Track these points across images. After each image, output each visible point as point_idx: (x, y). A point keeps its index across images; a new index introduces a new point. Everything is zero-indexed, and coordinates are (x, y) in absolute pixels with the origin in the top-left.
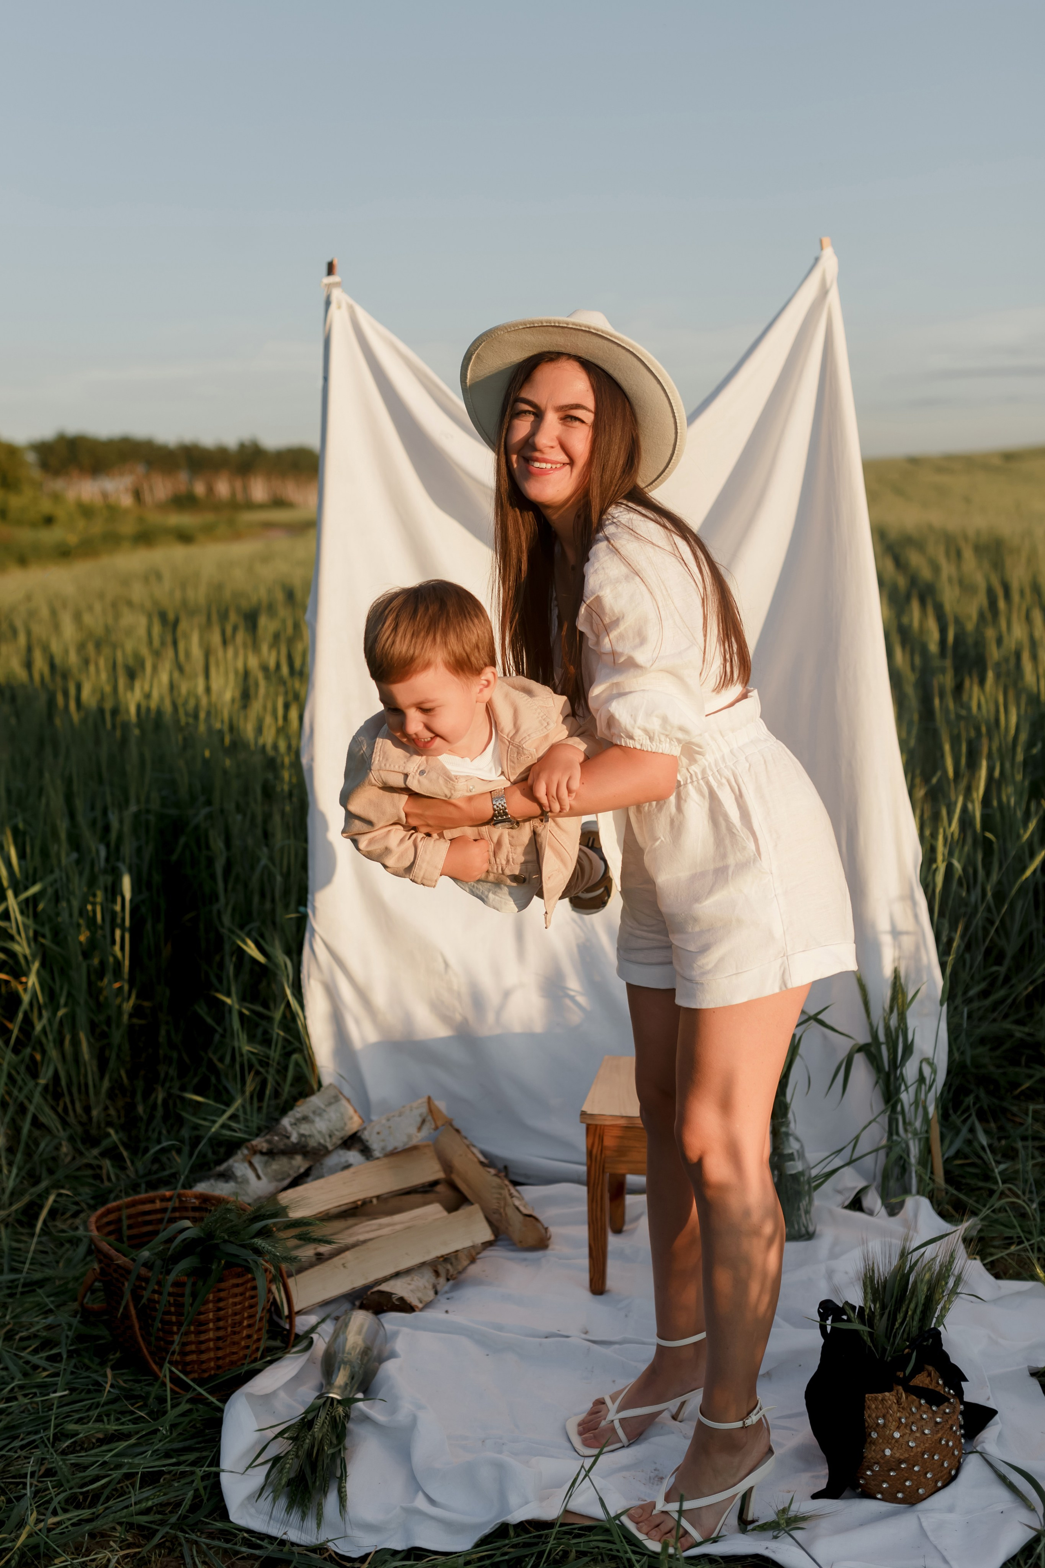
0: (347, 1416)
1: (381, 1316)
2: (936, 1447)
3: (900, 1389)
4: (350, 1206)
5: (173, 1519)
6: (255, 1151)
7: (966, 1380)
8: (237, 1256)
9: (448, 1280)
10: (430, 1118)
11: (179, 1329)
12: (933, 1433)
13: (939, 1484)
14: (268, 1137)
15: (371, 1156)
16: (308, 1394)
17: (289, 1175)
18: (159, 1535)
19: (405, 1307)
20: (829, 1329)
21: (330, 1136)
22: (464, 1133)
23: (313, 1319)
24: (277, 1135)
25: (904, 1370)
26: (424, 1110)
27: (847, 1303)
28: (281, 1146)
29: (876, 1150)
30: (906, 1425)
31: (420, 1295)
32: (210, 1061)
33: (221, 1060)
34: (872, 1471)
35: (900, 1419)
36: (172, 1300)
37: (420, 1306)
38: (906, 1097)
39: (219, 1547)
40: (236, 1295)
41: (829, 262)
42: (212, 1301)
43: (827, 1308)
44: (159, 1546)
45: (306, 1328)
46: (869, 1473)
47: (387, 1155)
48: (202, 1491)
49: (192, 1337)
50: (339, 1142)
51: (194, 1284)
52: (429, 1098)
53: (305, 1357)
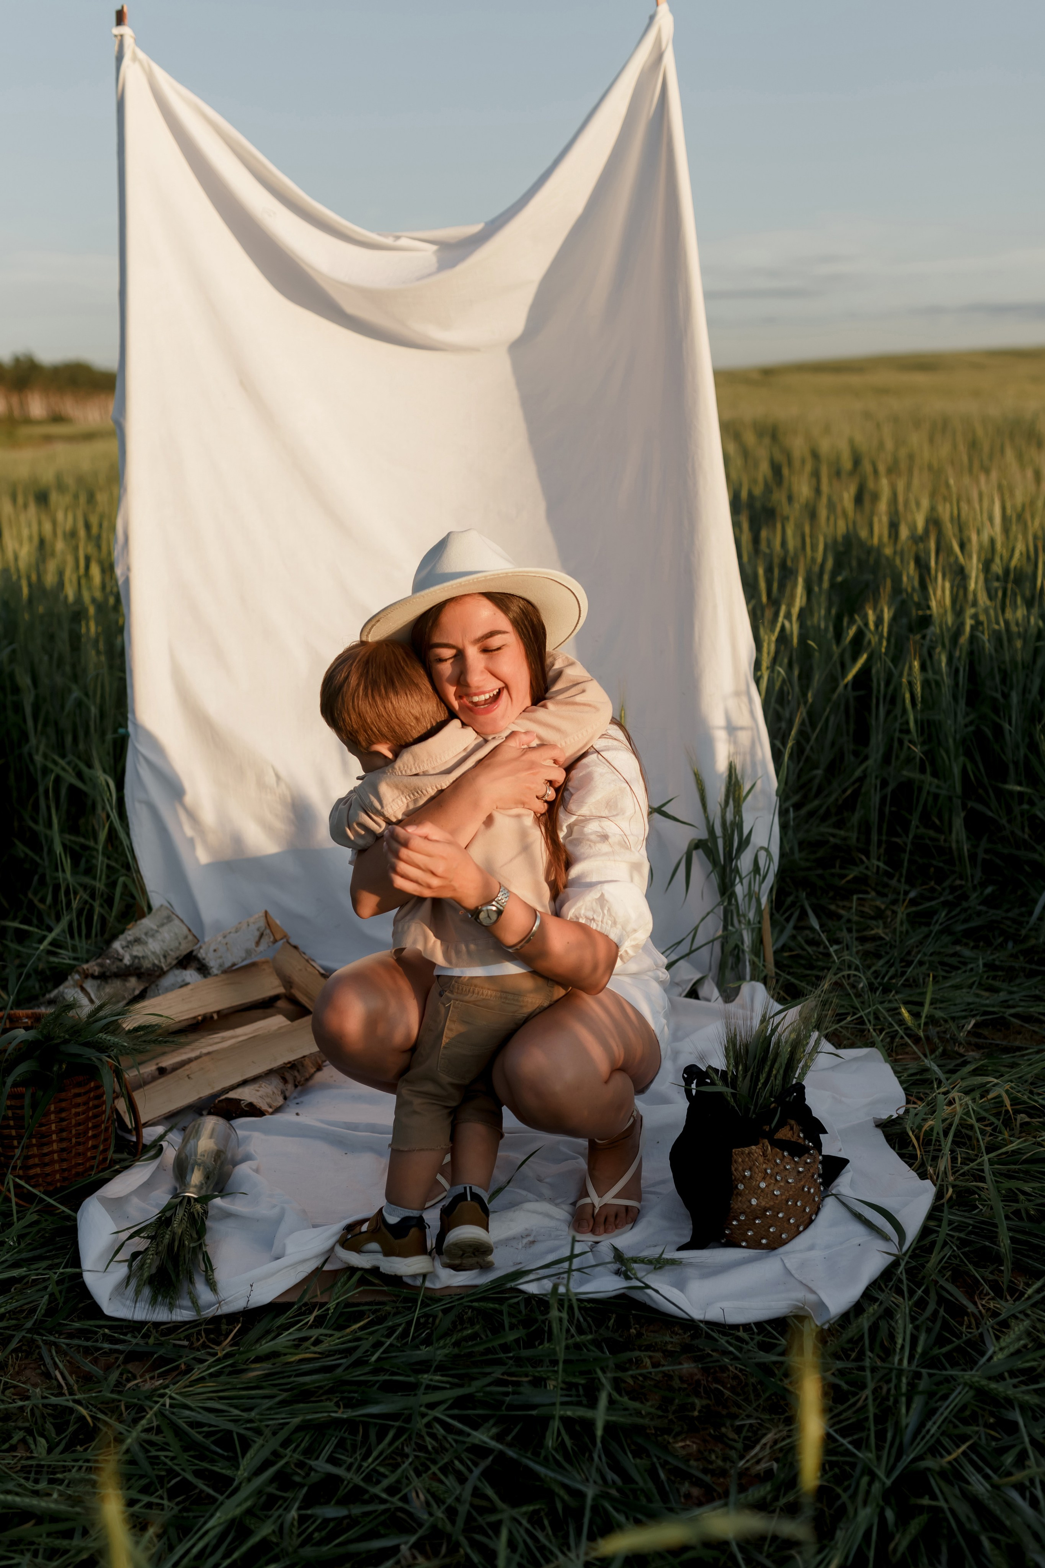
0: (206, 1212)
1: (232, 1122)
2: (800, 1193)
3: (766, 1142)
4: (190, 1022)
5: (29, 1324)
6: (86, 976)
7: (825, 1132)
8: (81, 1056)
9: (296, 1086)
10: (268, 931)
11: (19, 1143)
12: (797, 1181)
13: (801, 1229)
14: (99, 961)
15: (209, 974)
16: (161, 1197)
17: (124, 998)
18: (16, 1340)
19: (254, 1111)
20: (694, 1092)
21: (165, 957)
22: (301, 949)
23: (160, 1130)
24: (108, 958)
25: (770, 1124)
26: (262, 923)
27: (710, 1067)
28: (114, 968)
29: (713, 941)
30: (771, 1175)
31: (269, 1100)
32: (31, 902)
33: (43, 900)
34: (738, 1220)
35: (766, 1170)
36: (10, 1113)
37: (270, 1110)
38: (739, 890)
39: (79, 1346)
40: (78, 1105)
41: (665, 20)
42: (53, 1112)
43: (692, 1073)
44: (15, 1350)
45: (153, 1138)
46: (735, 1223)
47: (225, 972)
48: (58, 1295)
49: (35, 1150)
50: (174, 962)
51: (33, 1095)
52: (266, 913)
53: (154, 1165)
